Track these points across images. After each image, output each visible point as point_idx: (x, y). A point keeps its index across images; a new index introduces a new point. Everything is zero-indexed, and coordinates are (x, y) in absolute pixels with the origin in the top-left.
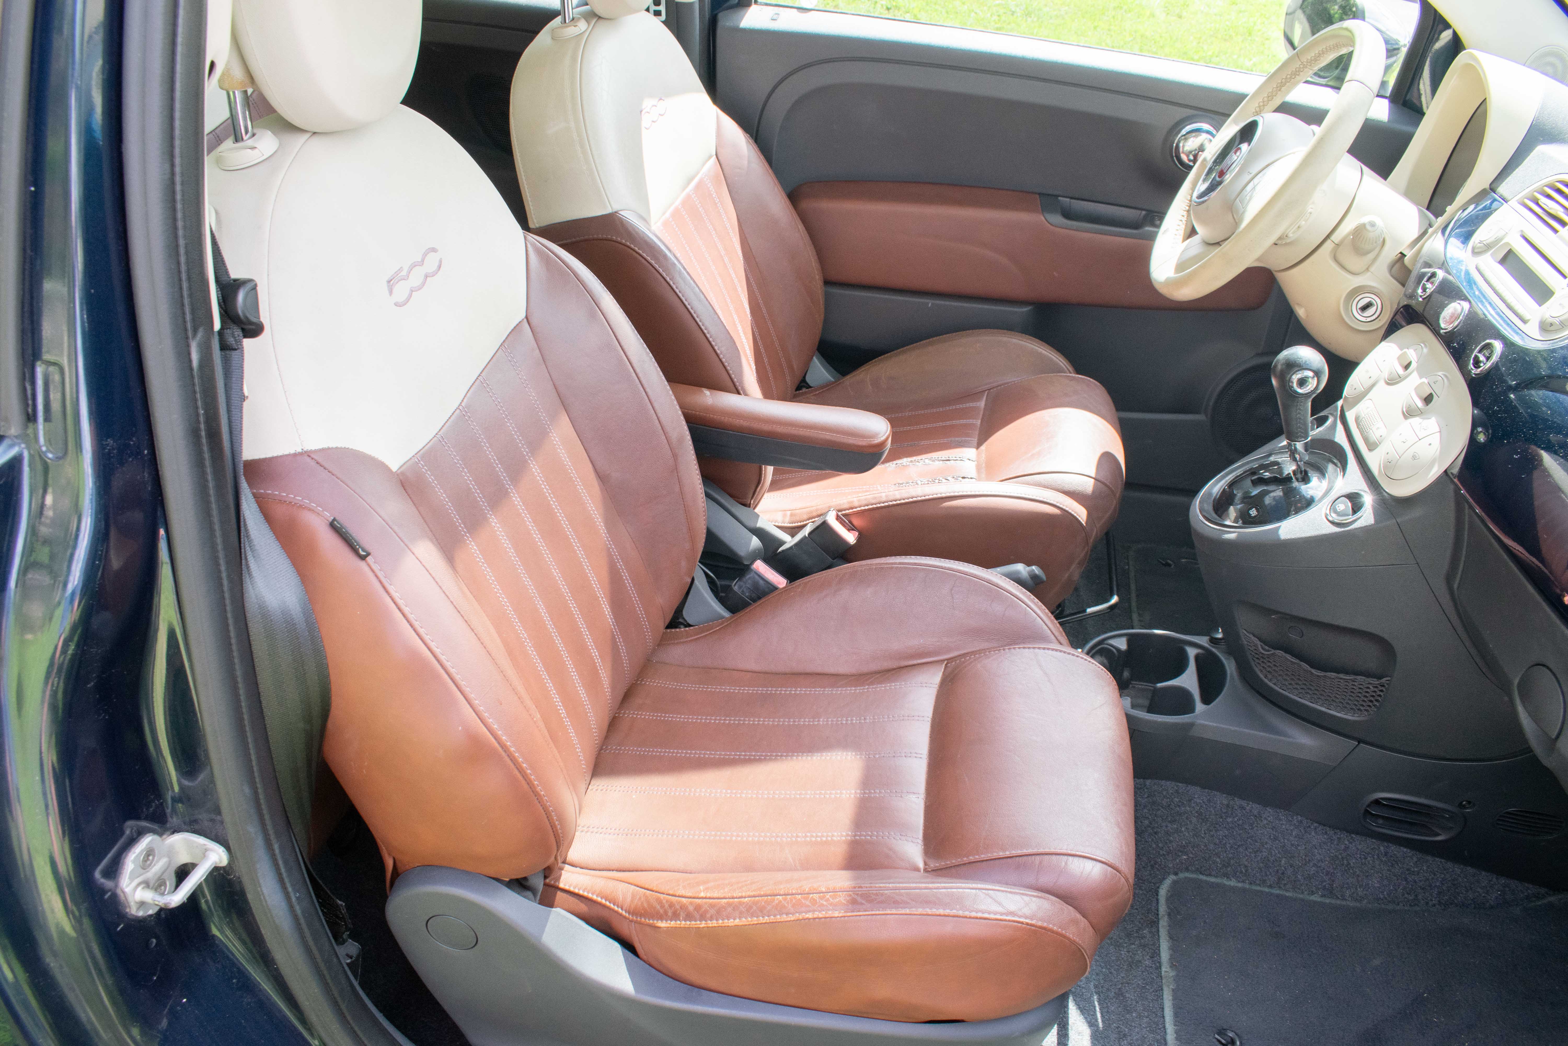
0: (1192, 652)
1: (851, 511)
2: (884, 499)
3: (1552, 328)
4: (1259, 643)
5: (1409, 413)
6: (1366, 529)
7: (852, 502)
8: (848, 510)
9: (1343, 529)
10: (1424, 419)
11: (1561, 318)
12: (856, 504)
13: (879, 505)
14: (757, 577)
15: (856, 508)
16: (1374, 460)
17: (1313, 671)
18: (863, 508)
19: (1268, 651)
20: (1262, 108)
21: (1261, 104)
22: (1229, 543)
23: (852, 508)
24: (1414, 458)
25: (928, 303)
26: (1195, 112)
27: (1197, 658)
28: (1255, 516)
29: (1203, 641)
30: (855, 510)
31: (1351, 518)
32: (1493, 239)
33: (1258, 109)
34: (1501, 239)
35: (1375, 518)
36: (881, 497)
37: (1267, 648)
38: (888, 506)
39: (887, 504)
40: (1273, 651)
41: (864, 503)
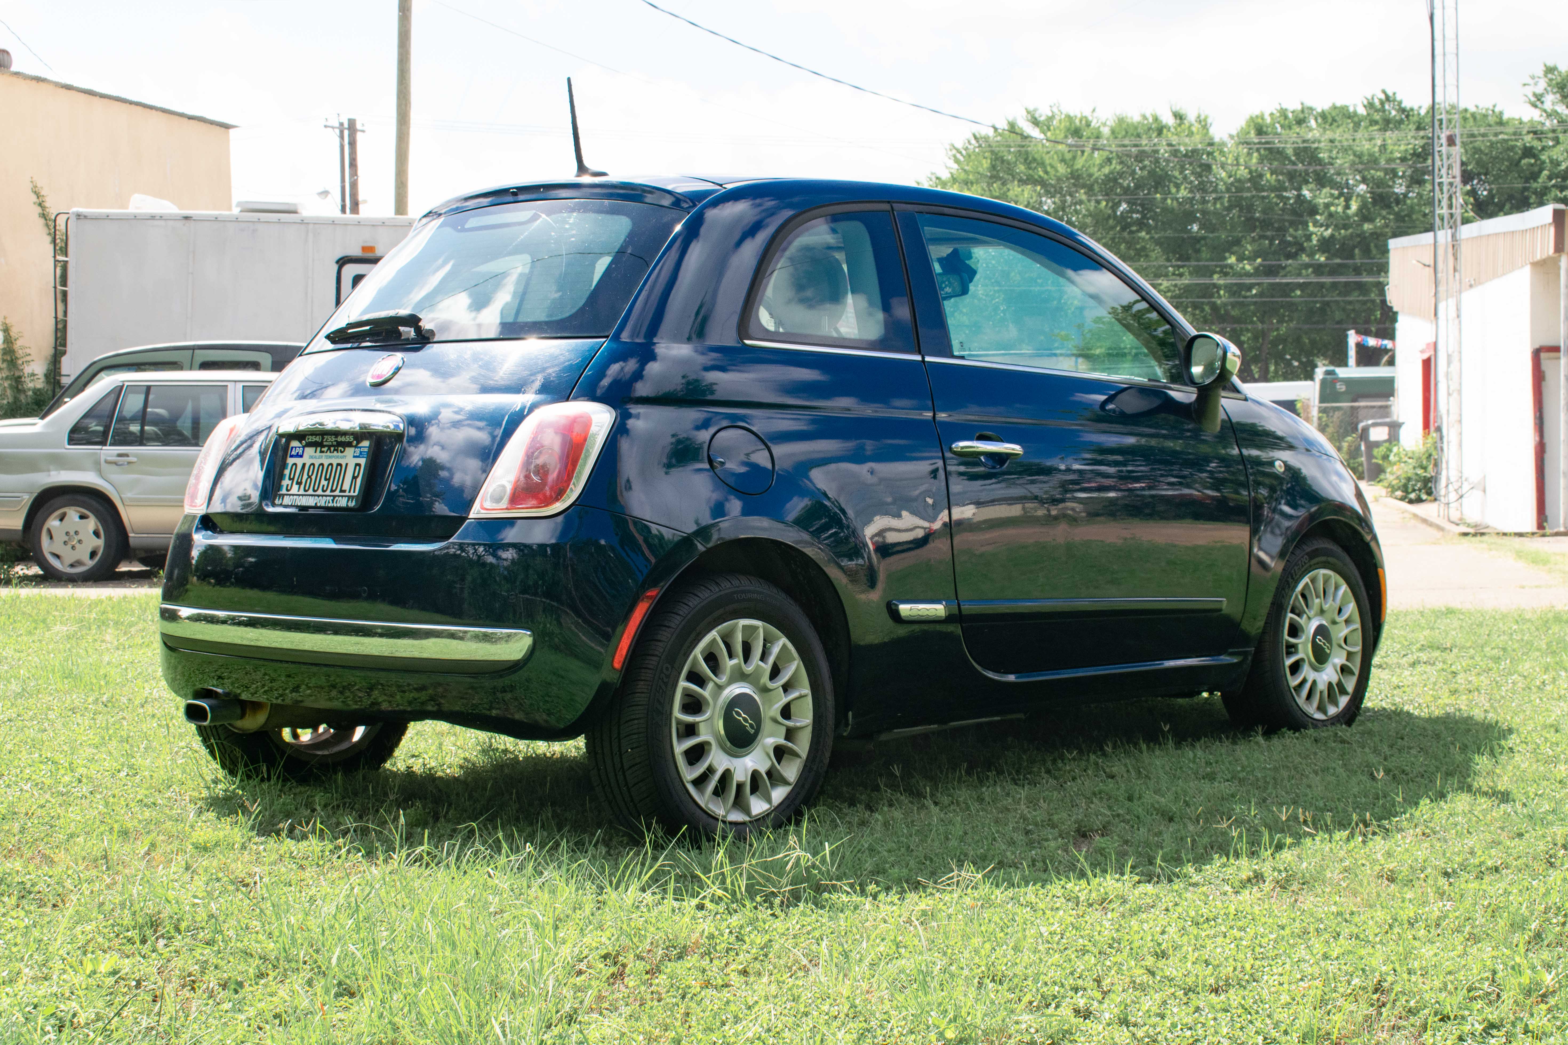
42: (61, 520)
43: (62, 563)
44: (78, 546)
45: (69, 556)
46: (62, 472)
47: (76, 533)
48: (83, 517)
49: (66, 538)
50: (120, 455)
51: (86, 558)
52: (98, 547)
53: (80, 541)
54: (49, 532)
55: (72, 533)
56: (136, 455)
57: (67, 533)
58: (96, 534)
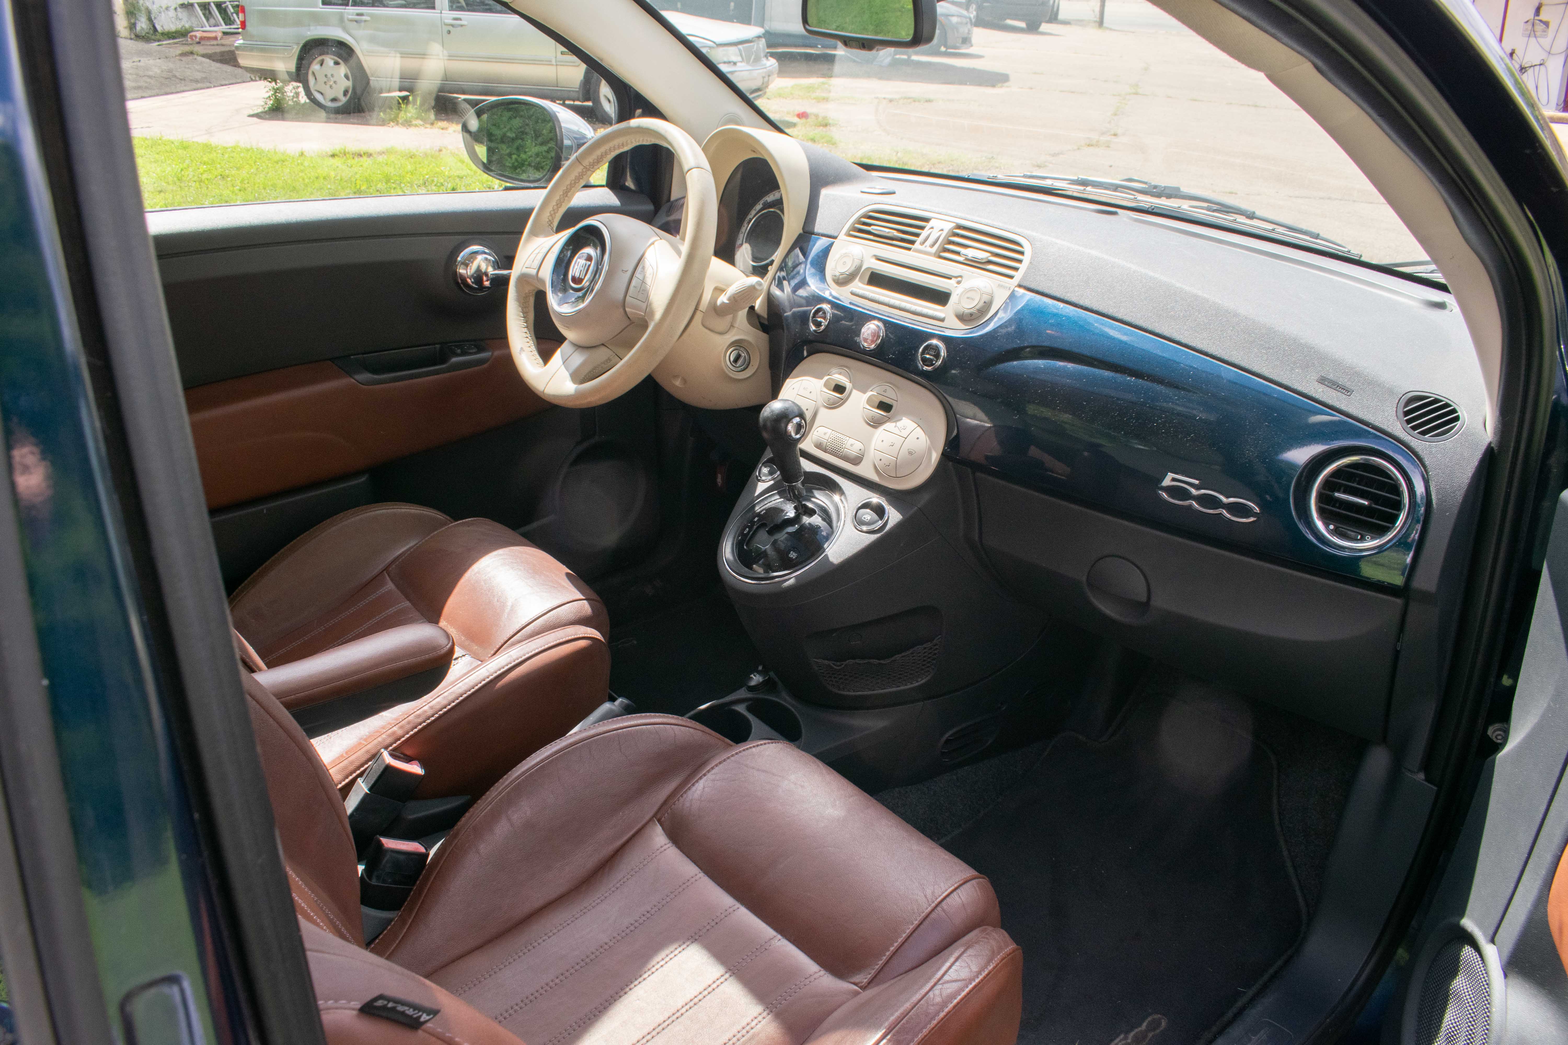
0: (741, 709)
1: (399, 742)
2: (430, 713)
3: (973, 317)
4: (831, 663)
5: (875, 423)
6: (899, 526)
7: (394, 733)
8: (395, 742)
9: (881, 534)
10: (896, 422)
11: (977, 307)
12: (400, 732)
13: (429, 721)
14: (394, 855)
15: (403, 736)
16: (865, 470)
17: (882, 662)
18: (412, 733)
19: (840, 666)
20: (553, 216)
21: (552, 212)
22: (791, 589)
23: (399, 739)
24: (910, 453)
25: (263, 510)
26: (466, 237)
27: (749, 709)
28: (796, 558)
29: (742, 693)
30: (403, 739)
31: (880, 523)
32: (853, 269)
33: (550, 218)
34: (860, 267)
35: (900, 513)
36: (425, 711)
37: (838, 663)
38: (441, 717)
39: (437, 715)
40: (845, 663)
41: (408, 727)
42: (321, 65)
43: (325, 99)
44: (334, 85)
45: (330, 94)
46: (319, 28)
47: (332, 75)
48: (337, 63)
49: (325, 80)
50: (358, 15)
51: (340, 96)
52: (349, 87)
53: (335, 82)
54: (313, 73)
55: (329, 76)
56: (368, 15)
57: (326, 76)
58: (347, 77)
